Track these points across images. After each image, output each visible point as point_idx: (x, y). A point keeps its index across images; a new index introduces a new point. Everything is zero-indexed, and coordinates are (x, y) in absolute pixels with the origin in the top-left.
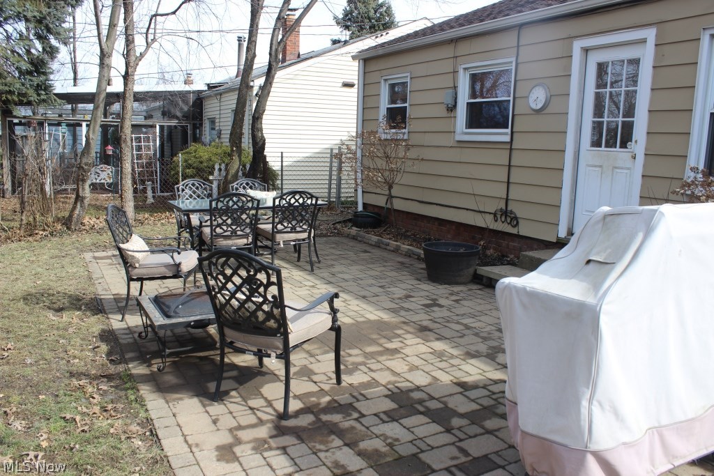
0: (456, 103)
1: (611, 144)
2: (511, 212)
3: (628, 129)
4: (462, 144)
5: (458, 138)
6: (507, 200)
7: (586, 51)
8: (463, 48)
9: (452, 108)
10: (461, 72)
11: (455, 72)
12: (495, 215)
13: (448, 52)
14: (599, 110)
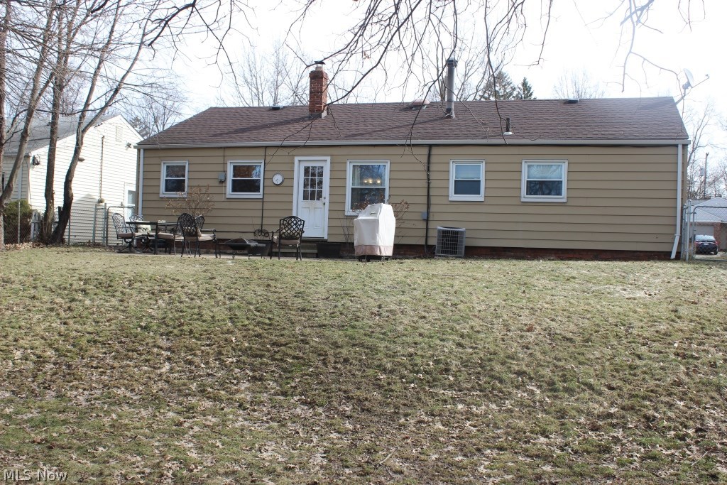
0: (226, 179)
1: (312, 198)
2: (265, 230)
3: (320, 193)
4: (230, 200)
5: (228, 197)
6: (262, 225)
7: (300, 161)
8: (228, 153)
9: (223, 182)
10: (229, 164)
11: (225, 164)
12: (254, 233)
13: (221, 153)
14: (305, 185)
